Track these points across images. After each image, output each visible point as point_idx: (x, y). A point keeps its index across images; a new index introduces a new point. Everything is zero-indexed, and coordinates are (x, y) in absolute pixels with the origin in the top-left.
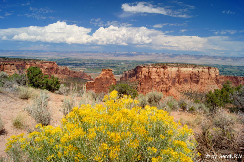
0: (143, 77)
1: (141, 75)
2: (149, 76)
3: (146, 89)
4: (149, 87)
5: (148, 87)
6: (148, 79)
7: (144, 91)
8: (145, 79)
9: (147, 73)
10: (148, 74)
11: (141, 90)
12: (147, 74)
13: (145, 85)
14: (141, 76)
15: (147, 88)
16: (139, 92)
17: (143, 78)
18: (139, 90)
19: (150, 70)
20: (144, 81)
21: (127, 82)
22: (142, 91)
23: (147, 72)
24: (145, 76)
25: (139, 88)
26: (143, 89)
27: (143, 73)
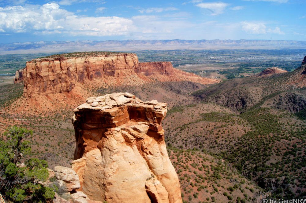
0: (28, 76)
1: (27, 73)
2: (37, 74)
3: (36, 93)
4: (40, 90)
5: (38, 89)
6: (36, 78)
7: (33, 95)
8: (32, 79)
9: (33, 69)
10: (36, 70)
11: (28, 95)
12: (33, 72)
13: (33, 87)
14: (26, 75)
15: (38, 91)
16: (26, 99)
17: (28, 78)
18: (26, 95)
19: (37, 65)
20: (31, 81)
21: (21, 85)
22: (30, 97)
23: (34, 67)
24: (31, 74)
25: (25, 92)
26: (31, 93)
27: (28, 70)
